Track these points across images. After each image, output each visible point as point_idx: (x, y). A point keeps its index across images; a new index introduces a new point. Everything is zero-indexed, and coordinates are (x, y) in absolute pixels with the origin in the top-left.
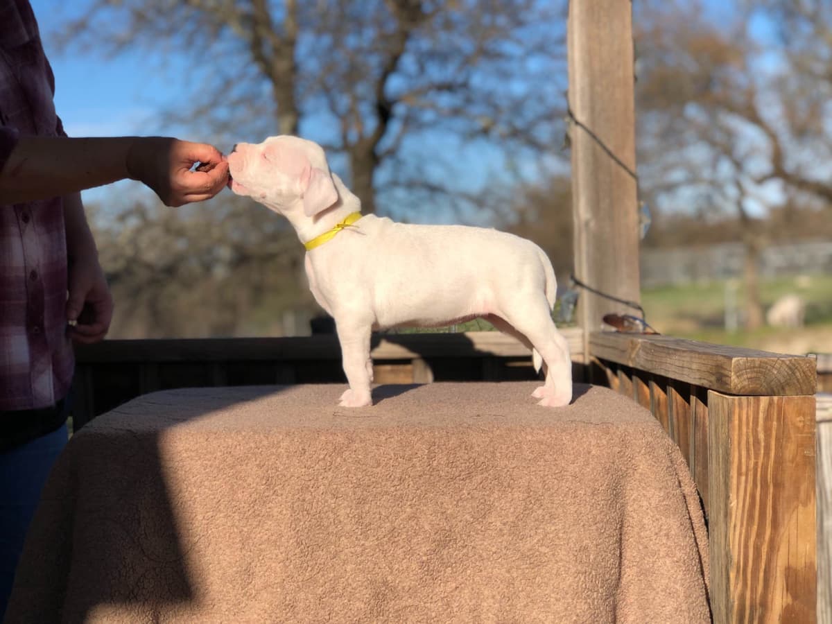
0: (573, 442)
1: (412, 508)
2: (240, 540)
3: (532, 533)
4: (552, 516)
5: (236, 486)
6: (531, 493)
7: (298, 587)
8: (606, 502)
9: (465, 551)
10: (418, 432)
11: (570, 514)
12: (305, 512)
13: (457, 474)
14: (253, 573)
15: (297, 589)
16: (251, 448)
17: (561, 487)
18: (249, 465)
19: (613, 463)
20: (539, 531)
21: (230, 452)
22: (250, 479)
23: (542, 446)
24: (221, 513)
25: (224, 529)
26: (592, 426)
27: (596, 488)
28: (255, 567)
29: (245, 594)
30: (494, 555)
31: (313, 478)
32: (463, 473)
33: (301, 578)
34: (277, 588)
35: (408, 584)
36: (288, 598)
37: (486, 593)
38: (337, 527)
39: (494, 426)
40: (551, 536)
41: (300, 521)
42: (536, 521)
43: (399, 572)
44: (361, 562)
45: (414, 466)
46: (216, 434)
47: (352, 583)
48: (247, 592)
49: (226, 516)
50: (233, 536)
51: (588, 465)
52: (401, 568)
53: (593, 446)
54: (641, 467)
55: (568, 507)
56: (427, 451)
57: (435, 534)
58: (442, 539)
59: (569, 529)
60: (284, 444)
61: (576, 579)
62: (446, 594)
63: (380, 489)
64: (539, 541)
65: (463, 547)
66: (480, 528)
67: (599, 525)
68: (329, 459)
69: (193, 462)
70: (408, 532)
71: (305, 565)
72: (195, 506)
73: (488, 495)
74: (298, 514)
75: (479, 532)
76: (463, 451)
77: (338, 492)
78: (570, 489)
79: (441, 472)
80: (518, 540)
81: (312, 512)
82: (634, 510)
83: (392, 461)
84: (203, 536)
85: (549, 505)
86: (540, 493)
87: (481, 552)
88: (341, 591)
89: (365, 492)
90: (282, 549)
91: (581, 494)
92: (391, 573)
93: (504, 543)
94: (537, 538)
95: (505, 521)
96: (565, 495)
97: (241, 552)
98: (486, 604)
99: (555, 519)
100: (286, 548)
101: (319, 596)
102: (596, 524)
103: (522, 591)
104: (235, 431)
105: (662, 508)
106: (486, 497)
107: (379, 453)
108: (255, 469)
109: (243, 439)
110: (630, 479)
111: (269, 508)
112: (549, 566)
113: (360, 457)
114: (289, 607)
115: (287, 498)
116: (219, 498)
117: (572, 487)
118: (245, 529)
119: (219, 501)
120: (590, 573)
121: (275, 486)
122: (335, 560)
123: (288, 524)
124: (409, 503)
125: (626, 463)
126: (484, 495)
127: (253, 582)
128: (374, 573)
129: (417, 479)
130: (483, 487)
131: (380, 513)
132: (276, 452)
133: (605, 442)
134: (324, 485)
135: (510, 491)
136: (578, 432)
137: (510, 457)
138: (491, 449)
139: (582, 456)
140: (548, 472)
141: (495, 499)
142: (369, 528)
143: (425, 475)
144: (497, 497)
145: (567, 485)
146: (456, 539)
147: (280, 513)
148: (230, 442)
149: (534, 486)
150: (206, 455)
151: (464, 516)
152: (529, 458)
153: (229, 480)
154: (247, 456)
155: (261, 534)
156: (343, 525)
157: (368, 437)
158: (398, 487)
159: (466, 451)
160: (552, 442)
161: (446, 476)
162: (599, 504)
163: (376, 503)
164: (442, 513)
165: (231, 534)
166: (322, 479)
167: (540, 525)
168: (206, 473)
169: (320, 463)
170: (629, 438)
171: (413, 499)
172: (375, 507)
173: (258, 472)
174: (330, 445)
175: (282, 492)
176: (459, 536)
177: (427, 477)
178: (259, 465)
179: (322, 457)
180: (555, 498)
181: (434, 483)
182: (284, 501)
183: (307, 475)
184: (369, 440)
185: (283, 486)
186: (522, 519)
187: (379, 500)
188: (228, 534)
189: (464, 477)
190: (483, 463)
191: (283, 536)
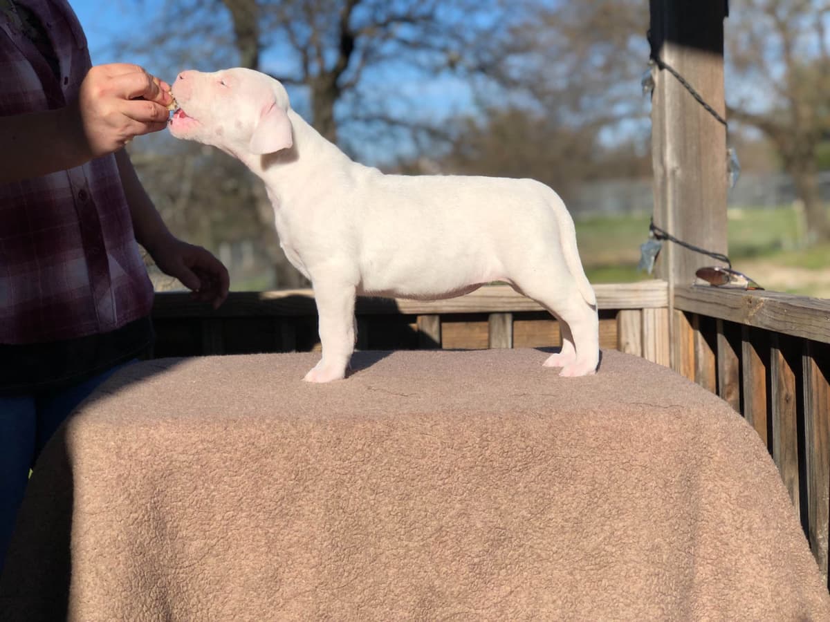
0: (642, 427)
1: (461, 504)
2: (266, 543)
3: (598, 530)
4: (620, 512)
5: (261, 482)
6: (597, 485)
7: (333, 594)
8: (680, 495)
9: (521, 550)
10: (467, 418)
11: (640, 508)
12: (341, 511)
13: (512, 465)
14: (280, 580)
15: (332, 597)
16: (277, 437)
17: (630, 477)
18: (275, 457)
19: (687, 451)
20: (605, 528)
21: (253, 444)
22: (277, 473)
23: (607, 433)
24: (242, 512)
25: (246, 530)
26: (661, 409)
27: (668, 480)
28: (283, 572)
29: (271, 604)
30: (555, 555)
31: (350, 471)
32: (519, 464)
33: (336, 585)
34: (308, 597)
35: (458, 588)
36: (321, 608)
37: (545, 597)
38: (376, 527)
39: (551, 411)
40: (619, 533)
41: (336, 520)
42: (601, 516)
43: (447, 576)
44: (405, 565)
45: (464, 457)
46: (235, 422)
47: (394, 589)
48: (274, 601)
49: (250, 516)
50: (258, 538)
51: (659, 453)
52: (450, 572)
53: (666, 431)
54: (718, 455)
55: (637, 501)
56: (478, 439)
57: (488, 533)
58: (496, 538)
59: (639, 525)
60: (315, 433)
61: (648, 582)
62: (499, 599)
63: (425, 483)
64: (605, 539)
65: (520, 546)
66: (538, 524)
67: (673, 521)
68: (368, 449)
69: (210, 455)
70: (457, 531)
71: (341, 570)
72: (213, 505)
73: (547, 488)
74: (333, 513)
75: (537, 529)
76: (520, 438)
77: (378, 487)
78: (639, 481)
79: (495, 463)
80: (582, 538)
81: (348, 510)
82: (710, 503)
83: (439, 451)
84: (222, 538)
85: (616, 499)
86: (606, 486)
87: (539, 551)
88: (381, 598)
89: (408, 487)
90: (315, 553)
91: (651, 486)
92: (439, 576)
93: (567, 542)
94: (602, 536)
95: (567, 517)
96: (634, 488)
97: (267, 556)
98: (544, 610)
99: (623, 514)
100: (320, 551)
101: (357, 605)
102: (668, 519)
103: (587, 594)
104: (258, 419)
105: (743, 500)
106: (545, 490)
107: (423, 442)
108: (282, 462)
109: (268, 428)
110: (704, 468)
111: (299, 506)
112: (618, 567)
113: (403, 446)
114: (323, 617)
115: (319, 494)
117: (641, 478)
118: (271, 531)
119: (242, 498)
120: (663, 575)
121: (306, 481)
122: (374, 563)
123: (321, 523)
124: (458, 498)
125: (700, 450)
126: (543, 488)
127: (281, 590)
128: (419, 577)
129: (467, 471)
130: (541, 479)
131: (426, 511)
132: (307, 442)
133: (677, 427)
134: (362, 480)
135: (572, 483)
136: (647, 416)
137: (572, 444)
138: (551, 436)
139: (652, 443)
140: (615, 461)
141: (555, 492)
142: (413, 527)
143: (477, 466)
144: (557, 489)
145: (636, 476)
146: (511, 538)
147: (312, 512)
148: (253, 431)
149: (599, 477)
150: (225, 446)
151: (520, 511)
152: (593, 446)
153: (253, 475)
154: (273, 448)
155: (290, 536)
156: (383, 524)
157: (411, 424)
158: (446, 481)
159: (523, 439)
160: (619, 428)
161: (501, 467)
162: (672, 498)
163: (422, 499)
164: (496, 509)
165: (255, 536)
166: (360, 472)
167: (606, 521)
168: (226, 467)
169: (358, 454)
170: (703, 422)
171: (463, 494)
172: (421, 503)
173: (286, 466)
174: (368, 434)
175: (314, 488)
176: (514, 534)
177: (479, 468)
178: (287, 457)
179: (360, 447)
180: (623, 491)
181: (487, 475)
182: (316, 498)
183: (343, 468)
184: (412, 427)
185: (315, 482)
186: (586, 515)
187: (425, 495)
188: (251, 536)
189: (521, 467)
190: (541, 452)
191: (316, 538)
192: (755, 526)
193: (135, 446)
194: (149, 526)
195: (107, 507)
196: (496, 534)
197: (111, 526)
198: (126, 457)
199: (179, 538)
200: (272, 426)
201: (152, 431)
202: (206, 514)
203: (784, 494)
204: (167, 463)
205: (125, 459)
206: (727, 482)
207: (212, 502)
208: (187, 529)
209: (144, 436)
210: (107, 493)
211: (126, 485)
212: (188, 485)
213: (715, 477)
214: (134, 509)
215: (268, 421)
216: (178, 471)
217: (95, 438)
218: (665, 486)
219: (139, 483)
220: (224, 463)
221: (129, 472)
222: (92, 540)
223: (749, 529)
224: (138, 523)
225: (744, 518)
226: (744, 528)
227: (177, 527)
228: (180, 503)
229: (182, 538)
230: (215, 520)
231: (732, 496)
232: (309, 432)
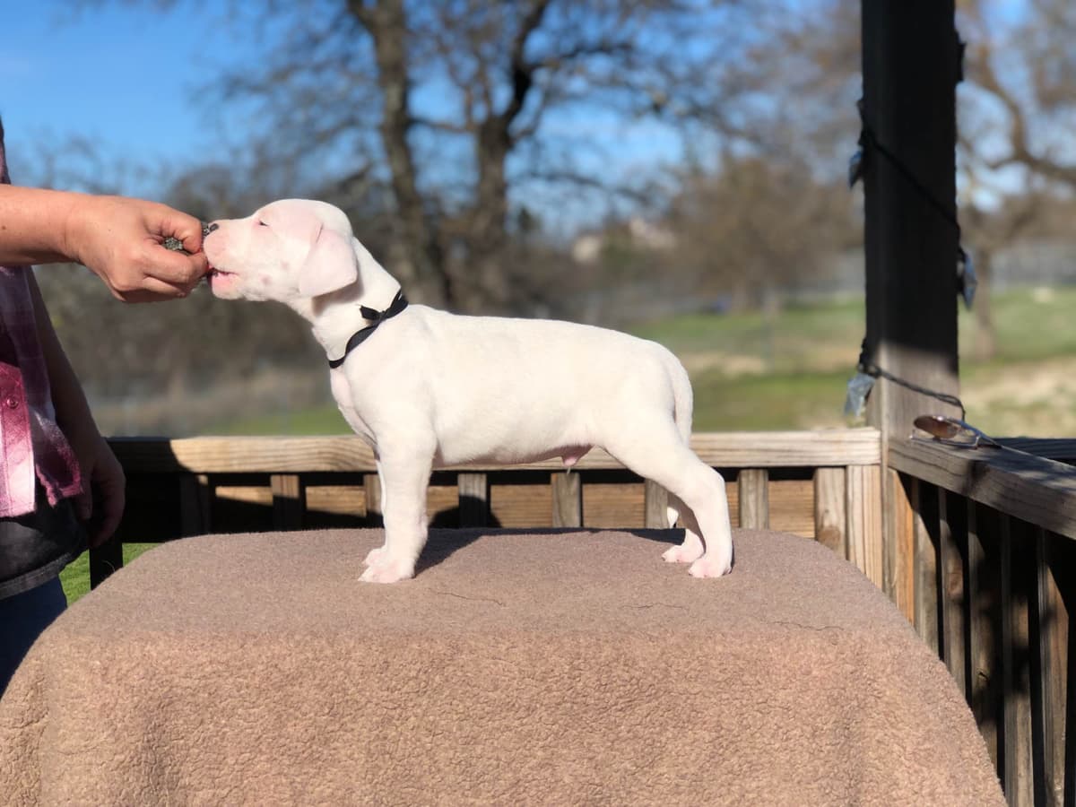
0: (785, 655)
1: (544, 751)
2: (291, 796)
3: (724, 790)
4: (753, 768)
5: (285, 717)
6: (723, 732)
8: (833, 748)
10: (554, 639)
11: (779, 764)
12: (387, 756)
13: (612, 702)
16: (308, 658)
17: (767, 723)
18: (304, 684)
19: (844, 689)
20: (733, 788)
21: (276, 666)
22: (306, 705)
23: (738, 662)
24: (262, 755)
25: (266, 777)
26: (813, 632)
27: (818, 727)
31: (400, 705)
32: (621, 701)
38: (433, 778)
40: (751, 796)
41: (380, 768)
42: (729, 772)
45: (548, 690)
46: (255, 637)
49: (271, 760)
50: (281, 788)
51: (806, 691)
53: (815, 663)
54: (888, 693)
55: (776, 754)
57: (579, 790)
58: (590, 797)
59: (777, 787)
60: (358, 654)
63: (497, 723)
66: (645, 780)
67: (824, 782)
68: (424, 677)
69: (221, 680)
70: (538, 787)
72: (224, 744)
73: (657, 734)
74: (377, 759)
75: (644, 786)
76: (622, 667)
77: (435, 727)
78: (781, 728)
79: (589, 699)
80: (702, 802)
81: (397, 756)
82: (879, 758)
83: (516, 681)
84: (236, 787)
85: (748, 751)
86: (735, 732)
89: (475, 728)
91: (796, 735)
95: (684, 772)
96: (772, 737)
99: (757, 771)
102: (817, 780)
104: (285, 633)
105: (922, 754)
106: (655, 736)
107: (496, 669)
108: (312, 692)
109: (297, 647)
110: (870, 711)
111: (334, 749)
113: (469, 674)
115: (359, 735)
116: (260, 734)
117: (782, 724)
118: (298, 780)
119: (259, 738)
121: (342, 716)
123: (361, 772)
124: (541, 743)
125: (862, 687)
126: (652, 733)
129: (553, 709)
130: (651, 720)
131: (498, 759)
132: (345, 666)
133: (831, 656)
134: (416, 716)
135: (690, 727)
136: (791, 641)
137: (691, 677)
138: (663, 665)
139: (798, 678)
140: (748, 700)
141: (668, 739)
142: (481, 779)
143: (566, 702)
144: (670, 736)
145: (775, 721)
146: (610, 797)
147: (350, 757)
148: (277, 649)
149: (726, 721)
150: (240, 669)
151: (622, 763)
152: (720, 679)
153: (275, 707)
154: (301, 673)
155: (322, 787)
156: (442, 774)
157: (481, 645)
158: (525, 721)
159: (626, 668)
160: (754, 656)
161: (596, 705)
162: (822, 751)
163: (492, 743)
164: (591, 759)
165: (277, 786)
166: (413, 707)
167: (734, 779)
168: (241, 696)
169: (411, 683)
170: (867, 650)
171: (547, 738)
172: (491, 749)
173: (317, 696)
174: (425, 657)
175: (353, 726)
176: (614, 792)
177: (569, 705)
178: (319, 684)
179: (413, 674)
180: (757, 741)
181: (578, 714)
182: (356, 739)
183: (391, 701)
184: (482, 649)
185: (354, 717)
186: (708, 771)
187: (497, 739)
188: (272, 786)
189: (623, 706)
190: (650, 686)
191: (354, 792)
192: (939, 790)
193: (125, 666)
194: (140, 771)
195: (86, 746)
196: (590, 792)
197: (89, 771)
198: (114, 680)
199: (181, 788)
200: (302, 644)
201: (148, 647)
202: (215, 756)
203: (979, 746)
204: (166, 689)
205: (112, 684)
206: (899, 730)
207: (223, 739)
208: (190, 775)
209: (138, 653)
210: (87, 728)
211: (112, 717)
212: (192, 718)
213: (885, 724)
214: (119, 750)
215: (297, 637)
216: (180, 700)
217: (77, 655)
218: (813, 735)
219: (128, 715)
220: (238, 691)
221: (117, 700)
222: (65, 788)
223: (931, 794)
224: (124, 767)
225: (924, 779)
226: (923, 792)
227: (177, 773)
228: (182, 742)
229: (184, 787)
230: (227, 764)
231: (908, 749)
232: (348, 652)
